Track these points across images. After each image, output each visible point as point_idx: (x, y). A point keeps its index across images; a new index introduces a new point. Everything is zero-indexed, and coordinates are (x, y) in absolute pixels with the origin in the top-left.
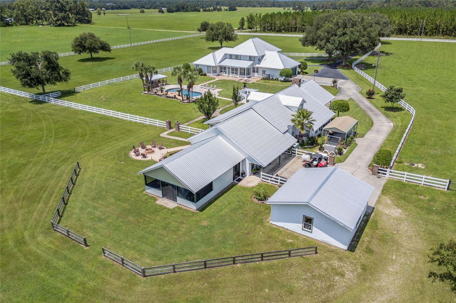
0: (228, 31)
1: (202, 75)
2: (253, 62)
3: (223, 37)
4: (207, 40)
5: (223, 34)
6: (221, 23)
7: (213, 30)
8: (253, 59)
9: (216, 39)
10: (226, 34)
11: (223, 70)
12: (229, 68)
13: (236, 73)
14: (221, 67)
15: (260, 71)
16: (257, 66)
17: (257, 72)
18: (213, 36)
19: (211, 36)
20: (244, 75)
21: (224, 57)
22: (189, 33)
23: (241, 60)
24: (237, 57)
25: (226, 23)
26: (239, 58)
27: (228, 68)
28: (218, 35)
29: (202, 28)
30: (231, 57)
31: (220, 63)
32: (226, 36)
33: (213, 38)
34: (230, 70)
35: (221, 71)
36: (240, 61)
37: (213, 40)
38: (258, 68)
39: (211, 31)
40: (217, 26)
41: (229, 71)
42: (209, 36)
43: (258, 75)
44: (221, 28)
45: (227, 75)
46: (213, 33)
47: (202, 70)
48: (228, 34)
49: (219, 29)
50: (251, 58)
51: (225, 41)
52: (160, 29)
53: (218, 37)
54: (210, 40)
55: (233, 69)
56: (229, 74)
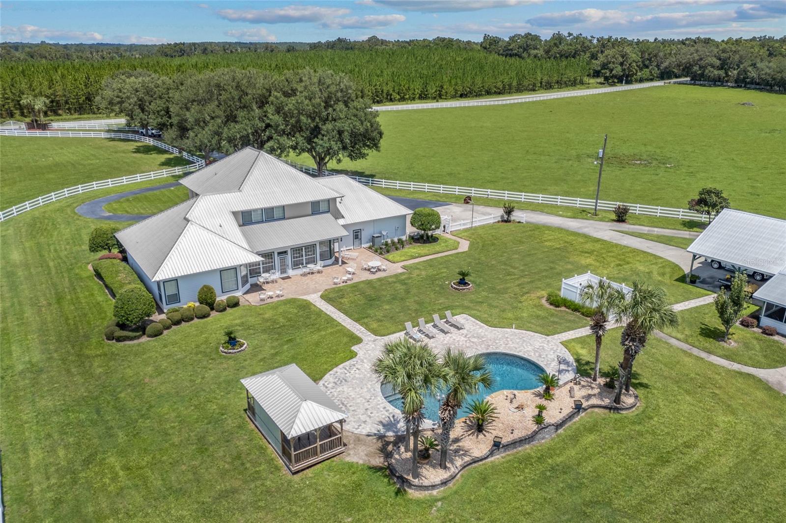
11: (261, 266)
13: (311, 262)
20: (331, 256)
23: (284, 218)
24: (271, 215)
27: (279, 253)
30: (247, 219)
34: (289, 256)
35: (254, 273)
41: (284, 260)
45: (276, 275)
50: (316, 207)
55: (297, 250)
56: (283, 271)
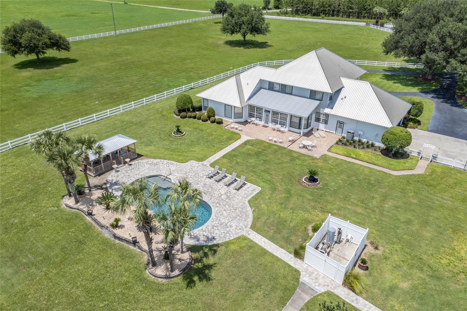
0: (257, 20)
1: (213, 122)
2: (318, 102)
3: (248, 28)
4: (224, 31)
5: (249, 24)
6: (245, 6)
7: (233, 17)
8: (318, 96)
9: (236, 31)
10: (253, 24)
11: (255, 114)
12: (269, 112)
13: (283, 124)
14: (252, 108)
15: (332, 123)
16: (327, 111)
17: (326, 122)
18: (233, 27)
19: (230, 26)
20: (299, 128)
21: (259, 86)
22: (199, 13)
23: (291, 94)
24: (284, 89)
25: (252, 6)
26: (288, 90)
27: (266, 111)
28: (241, 25)
29: (217, 9)
30: (271, 86)
31: (250, 98)
32: (252, 27)
33: (233, 28)
34: (270, 115)
35: (251, 115)
36: (291, 96)
37: (232, 32)
38: (327, 115)
39: (230, 18)
40: (239, 11)
41: (267, 116)
42: (228, 25)
43: (325, 128)
44: (246, 14)
45: (262, 123)
46: (233, 21)
47: (214, 111)
48: (256, 24)
49: (243, 16)
50: (313, 94)
51: (251, 34)
52: (164, 6)
53: (240, 28)
54: (228, 32)
55: (275, 113)
56: (267, 122)
